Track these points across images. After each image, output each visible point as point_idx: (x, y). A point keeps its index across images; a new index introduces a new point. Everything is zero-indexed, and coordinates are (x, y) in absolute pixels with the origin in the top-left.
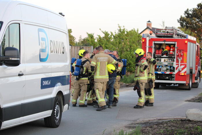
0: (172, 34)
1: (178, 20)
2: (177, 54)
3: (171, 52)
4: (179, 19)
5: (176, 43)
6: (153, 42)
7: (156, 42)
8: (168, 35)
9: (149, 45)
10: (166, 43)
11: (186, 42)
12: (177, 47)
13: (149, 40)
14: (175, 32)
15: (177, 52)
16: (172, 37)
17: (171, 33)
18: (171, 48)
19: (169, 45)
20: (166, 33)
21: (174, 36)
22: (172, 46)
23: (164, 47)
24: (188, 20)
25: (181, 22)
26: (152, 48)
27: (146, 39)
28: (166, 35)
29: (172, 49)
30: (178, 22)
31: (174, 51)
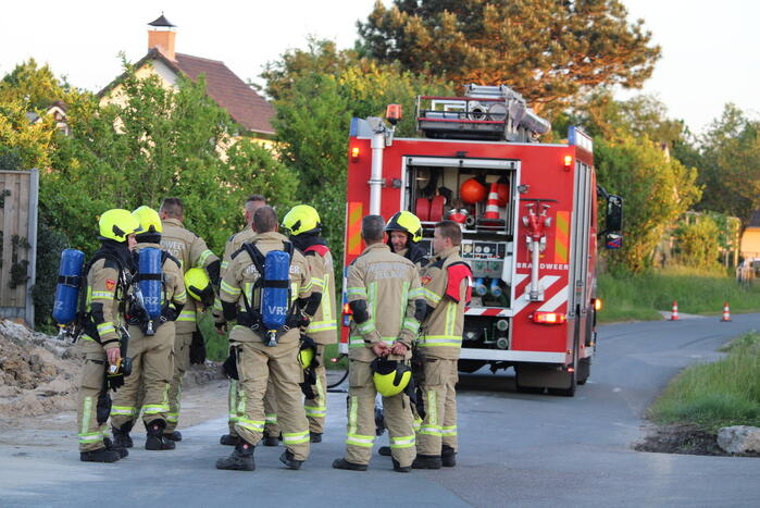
0: (501, 120)
1: (360, 25)
2: (525, 220)
3: (492, 208)
4: (365, 21)
5: (518, 165)
6: (405, 160)
7: (417, 161)
8: (480, 128)
9: (384, 174)
10: (468, 163)
11: (568, 160)
12: (522, 185)
13: (386, 150)
14: (513, 114)
15: (524, 212)
16: (498, 135)
17: (494, 119)
18: (487, 189)
19: (480, 175)
20: (471, 118)
21: (511, 130)
22: (492, 180)
23: (451, 184)
24: (413, 23)
25: (377, 33)
26: (399, 188)
27: (368, 142)
28: (468, 127)
29: (493, 196)
30: (362, 33)
31: (503, 203)
